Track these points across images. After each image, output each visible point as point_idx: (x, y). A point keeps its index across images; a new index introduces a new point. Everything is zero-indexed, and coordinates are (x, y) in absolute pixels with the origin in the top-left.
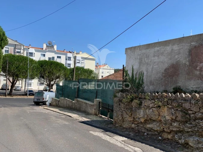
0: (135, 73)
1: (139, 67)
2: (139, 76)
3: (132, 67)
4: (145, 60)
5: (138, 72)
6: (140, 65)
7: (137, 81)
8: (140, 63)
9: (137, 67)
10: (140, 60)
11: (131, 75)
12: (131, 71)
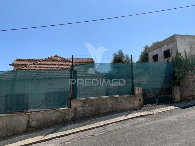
0: (187, 55)
1: (190, 51)
2: (191, 58)
3: (184, 51)
4: (194, 46)
5: (190, 54)
6: (191, 50)
7: (191, 62)
8: (191, 48)
9: (189, 51)
10: (190, 46)
11: (184, 57)
12: (184, 54)
